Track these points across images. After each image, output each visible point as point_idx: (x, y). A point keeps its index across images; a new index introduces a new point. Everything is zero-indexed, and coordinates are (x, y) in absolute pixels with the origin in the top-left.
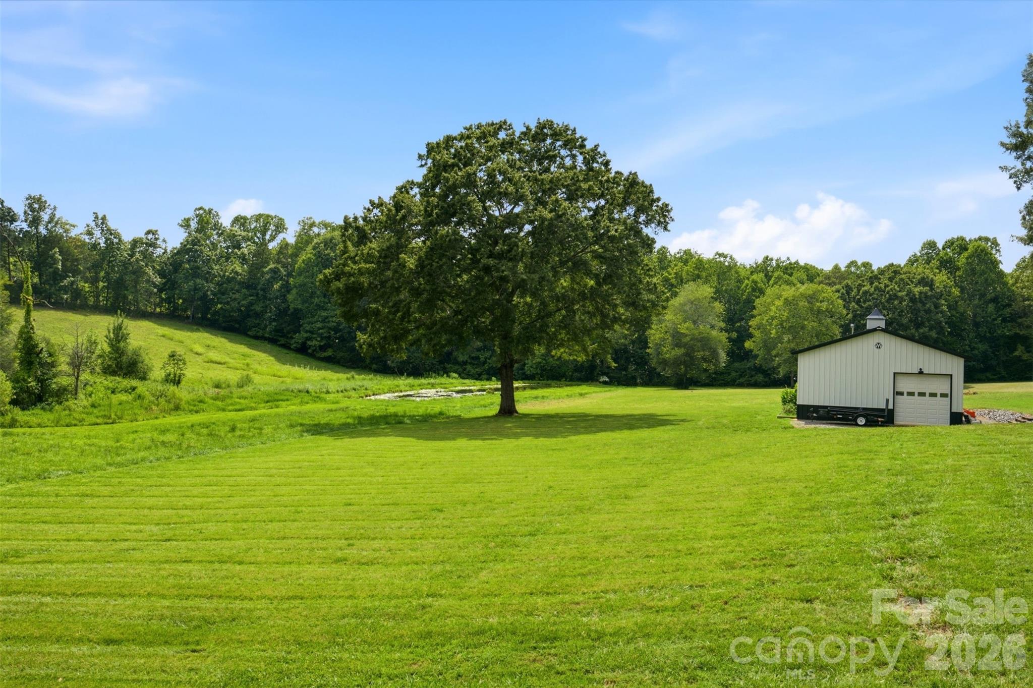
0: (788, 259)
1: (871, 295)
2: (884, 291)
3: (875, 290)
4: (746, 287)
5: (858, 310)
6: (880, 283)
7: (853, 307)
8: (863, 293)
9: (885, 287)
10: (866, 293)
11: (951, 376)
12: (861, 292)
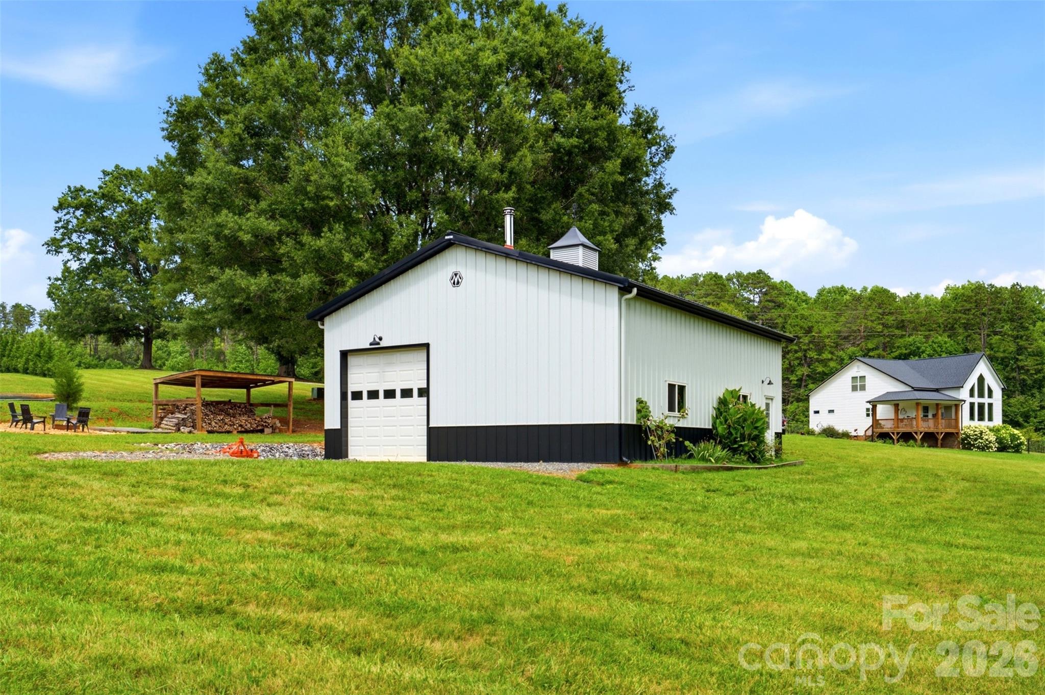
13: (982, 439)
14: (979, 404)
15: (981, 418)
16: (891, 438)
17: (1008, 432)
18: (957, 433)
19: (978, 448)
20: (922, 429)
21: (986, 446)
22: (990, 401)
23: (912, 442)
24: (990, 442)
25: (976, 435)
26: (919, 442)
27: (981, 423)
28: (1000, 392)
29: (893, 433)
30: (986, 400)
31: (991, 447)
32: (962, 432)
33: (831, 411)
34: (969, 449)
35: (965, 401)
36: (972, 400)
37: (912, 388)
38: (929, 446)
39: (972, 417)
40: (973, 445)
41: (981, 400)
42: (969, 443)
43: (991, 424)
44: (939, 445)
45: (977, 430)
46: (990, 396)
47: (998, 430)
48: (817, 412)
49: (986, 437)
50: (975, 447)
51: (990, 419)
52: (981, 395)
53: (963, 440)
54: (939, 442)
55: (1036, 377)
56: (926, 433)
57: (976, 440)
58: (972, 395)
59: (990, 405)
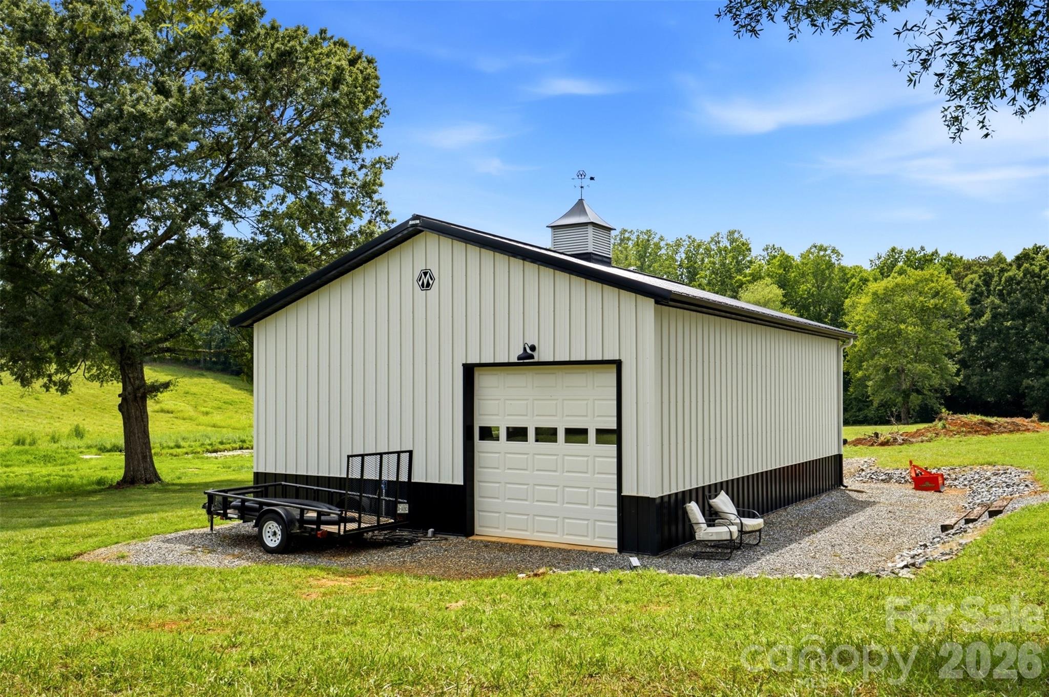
0: (922, 249)
1: (1018, 283)
2: (1039, 276)
3: (1025, 275)
4: (851, 288)
5: (999, 307)
6: (1031, 265)
7: (993, 302)
8: (1006, 281)
9: (1041, 270)
10: (1011, 280)
11: (618, 364)
12: (1003, 279)
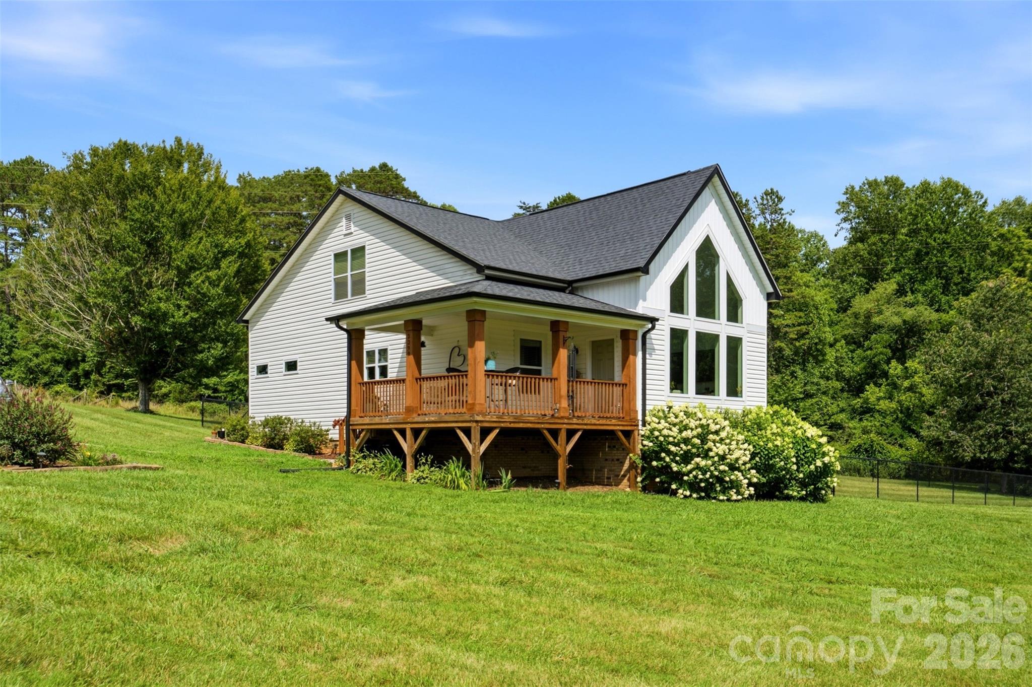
13: (706, 456)
14: (700, 336)
15: (706, 384)
16: (399, 452)
17: (788, 429)
18: (628, 434)
19: (694, 486)
20: (490, 419)
21: (720, 480)
22: (734, 330)
23: (454, 467)
24: (733, 468)
25: (686, 441)
26: (477, 467)
27: (706, 400)
28: (762, 305)
29: (403, 432)
30: (721, 327)
31: (735, 485)
32: (643, 431)
33: (291, 366)
34: (664, 490)
35: (653, 320)
36: (679, 322)
37: (480, 269)
38: (520, 481)
39: (677, 381)
40: (677, 477)
41: (707, 326)
42: (665, 470)
43: (736, 406)
44: (561, 477)
45: (693, 424)
46: (734, 315)
47: (759, 426)
48: (263, 370)
49: (721, 449)
50: (681, 483)
51: (734, 390)
52: (706, 309)
53: (646, 456)
54: (562, 466)
55: (797, 344)
56: (507, 434)
57: (687, 458)
58: (677, 305)
59: (734, 344)
